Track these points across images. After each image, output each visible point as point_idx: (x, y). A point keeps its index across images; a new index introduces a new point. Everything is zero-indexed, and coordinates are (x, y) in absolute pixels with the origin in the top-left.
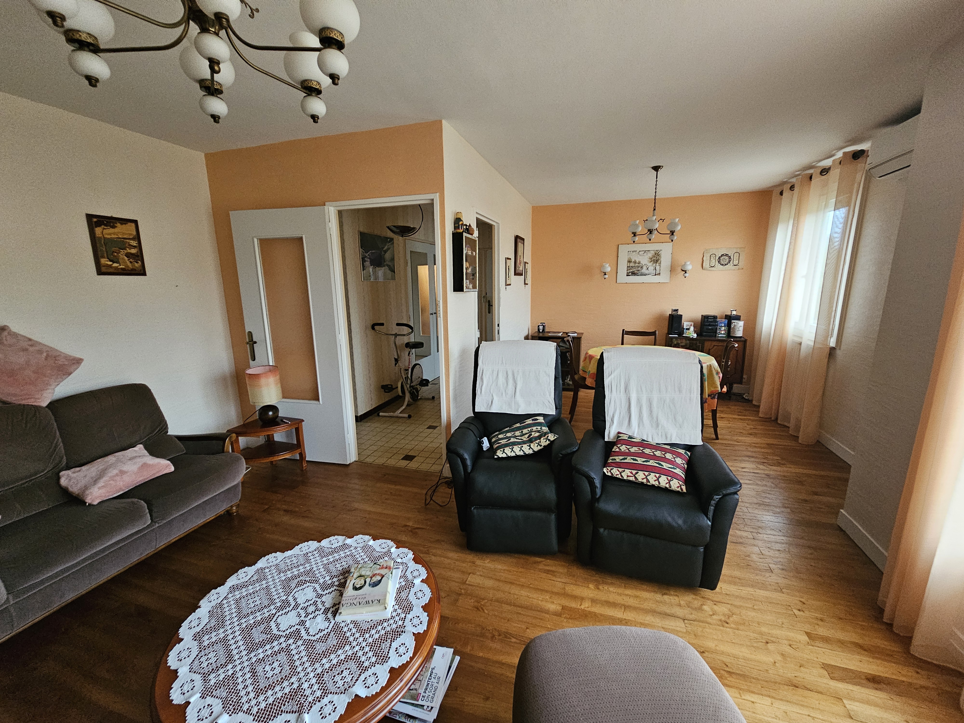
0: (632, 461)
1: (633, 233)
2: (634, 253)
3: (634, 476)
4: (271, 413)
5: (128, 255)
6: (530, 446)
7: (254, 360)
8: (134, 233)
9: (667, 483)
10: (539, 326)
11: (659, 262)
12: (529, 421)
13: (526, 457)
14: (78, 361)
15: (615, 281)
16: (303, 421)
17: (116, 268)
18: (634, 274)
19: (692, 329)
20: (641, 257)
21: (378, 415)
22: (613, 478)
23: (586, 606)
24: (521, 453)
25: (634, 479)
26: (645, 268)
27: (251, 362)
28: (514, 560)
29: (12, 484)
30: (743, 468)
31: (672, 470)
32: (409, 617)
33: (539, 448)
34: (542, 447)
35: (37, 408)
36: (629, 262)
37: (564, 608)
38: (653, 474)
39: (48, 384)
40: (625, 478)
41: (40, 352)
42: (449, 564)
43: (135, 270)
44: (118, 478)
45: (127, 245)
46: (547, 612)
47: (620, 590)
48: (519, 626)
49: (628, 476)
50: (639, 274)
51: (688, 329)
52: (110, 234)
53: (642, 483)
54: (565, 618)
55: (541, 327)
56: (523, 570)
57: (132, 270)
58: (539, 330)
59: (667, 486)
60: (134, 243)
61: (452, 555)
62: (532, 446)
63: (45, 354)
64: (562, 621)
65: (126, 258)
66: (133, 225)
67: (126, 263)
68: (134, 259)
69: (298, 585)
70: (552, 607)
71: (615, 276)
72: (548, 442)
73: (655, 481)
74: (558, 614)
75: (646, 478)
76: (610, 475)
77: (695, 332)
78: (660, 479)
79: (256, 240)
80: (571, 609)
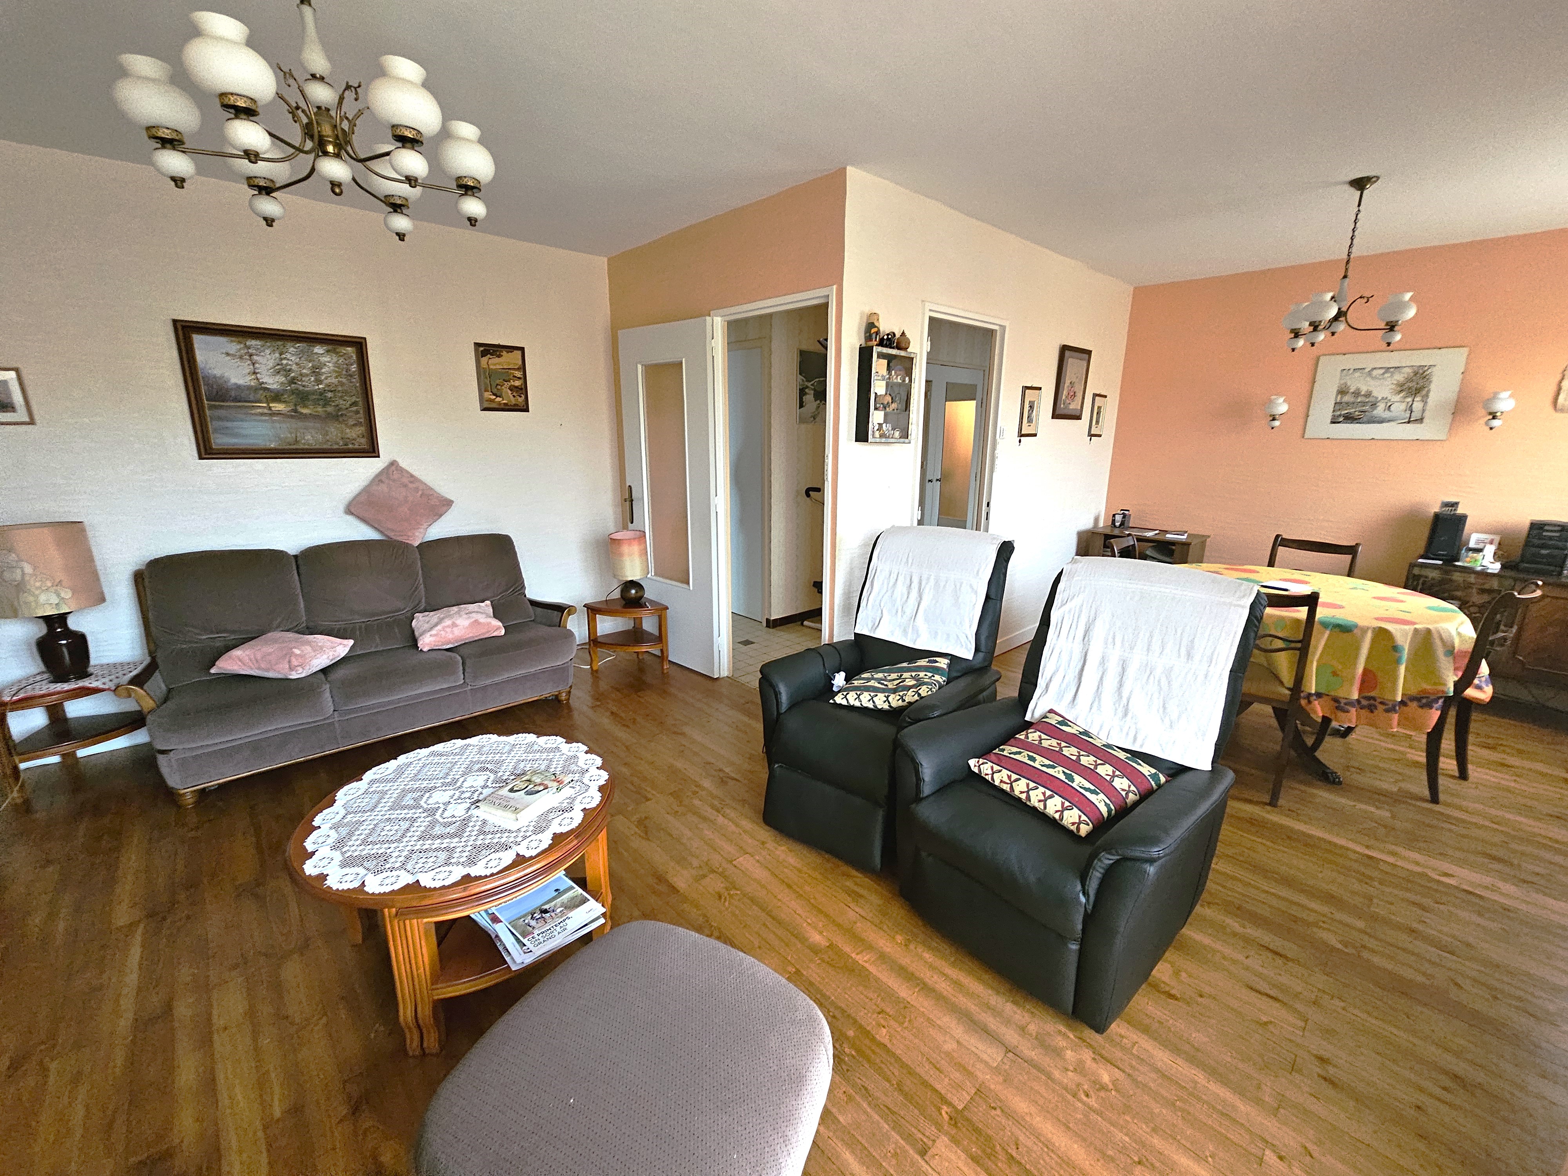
0: (1026, 760)
1: (1292, 331)
2: (1357, 374)
3: (1011, 784)
4: (633, 591)
5: (512, 388)
6: (887, 697)
7: (632, 523)
8: (520, 363)
9: (1057, 812)
10: (1114, 515)
11: (1424, 392)
12: (923, 662)
13: (876, 712)
14: (449, 503)
15: (1300, 433)
16: (667, 608)
17: (499, 403)
18: (1349, 419)
19: (1490, 550)
20: (1372, 383)
21: (802, 624)
22: (978, 778)
23: (863, 959)
24: (870, 705)
25: (1008, 790)
26: (1381, 406)
27: (630, 524)
28: (819, 860)
29: (378, 616)
30: (1446, 875)
31: (1087, 794)
32: (534, 837)
33: (900, 703)
34: (905, 704)
35: (407, 546)
36: (1342, 392)
37: (831, 946)
38: (1041, 789)
39: (419, 524)
40: (997, 783)
41: (417, 489)
42: (733, 833)
43: (517, 405)
44: (448, 630)
45: (511, 377)
46: (802, 939)
47: (939, 963)
48: (752, 939)
49: (1001, 781)
50: (1365, 419)
51: (1479, 550)
52: (495, 365)
53: (1020, 799)
54: (823, 960)
55: (1119, 518)
56: (819, 877)
57: (515, 405)
58: (1114, 521)
59: (1057, 816)
60: (518, 374)
61: (746, 824)
62: (890, 699)
63: (420, 493)
64: (811, 961)
65: (510, 392)
66: (519, 352)
67: (508, 397)
68: (517, 392)
69: (479, 770)
70: (816, 938)
71: (1301, 422)
72: (916, 697)
73: (1040, 801)
74: (815, 950)
75: (1028, 792)
76: (977, 771)
77: (1497, 557)
78: (1049, 802)
79: (639, 367)
80: (839, 953)
